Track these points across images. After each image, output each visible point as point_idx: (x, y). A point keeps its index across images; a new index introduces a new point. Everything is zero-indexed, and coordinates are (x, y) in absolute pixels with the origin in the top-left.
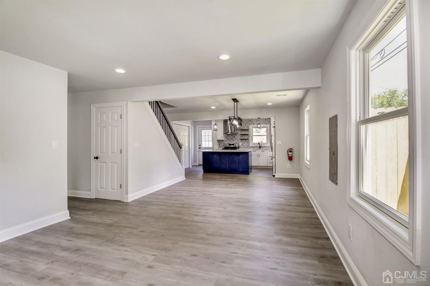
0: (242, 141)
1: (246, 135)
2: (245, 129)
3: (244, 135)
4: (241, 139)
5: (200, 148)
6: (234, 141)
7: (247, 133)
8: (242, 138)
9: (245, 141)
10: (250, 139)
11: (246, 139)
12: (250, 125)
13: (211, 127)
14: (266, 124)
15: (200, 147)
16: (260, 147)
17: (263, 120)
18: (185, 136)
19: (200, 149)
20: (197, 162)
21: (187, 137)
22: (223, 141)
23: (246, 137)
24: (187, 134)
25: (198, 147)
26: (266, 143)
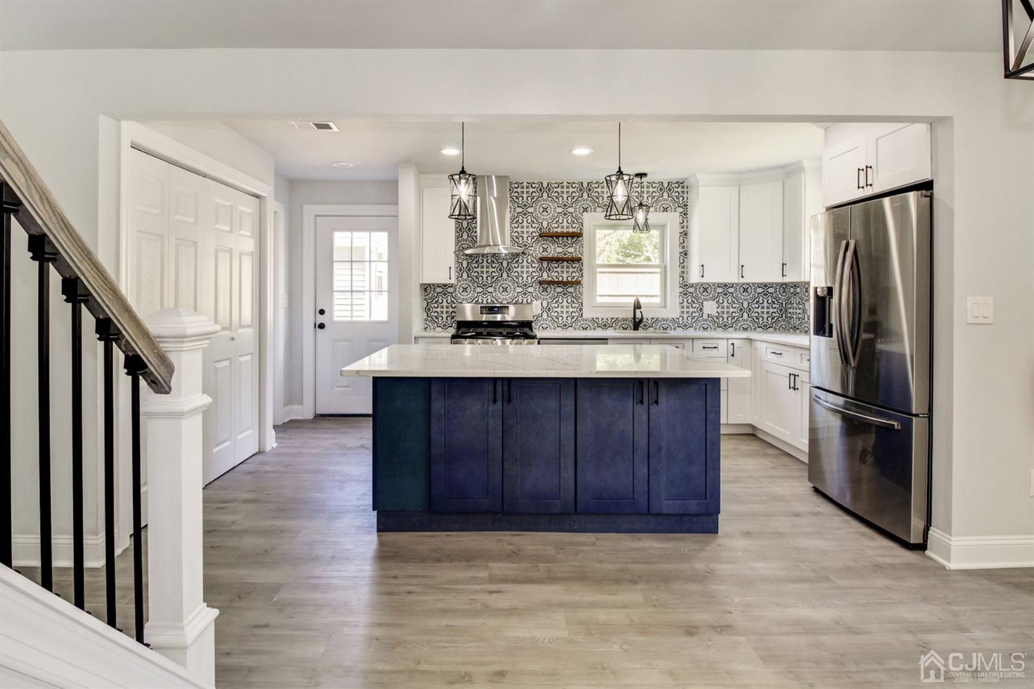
0: (545, 290)
1: (567, 260)
2: (559, 230)
3: (557, 260)
4: (541, 283)
5: (322, 326)
6: (505, 290)
7: (571, 250)
8: (545, 276)
9: (559, 290)
10: (585, 281)
11: (564, 284)
12: (585, 210)
13: (398, 216)
14: (665, 210)
15: (321, 319)
16: (637, 324)
17: (651, 190)
18: (236, 254)
19: (319, 331)
20: (301, 403)
21: (248, 266)
22: (450, 290)
23: (564, 273)
24: (249, 245)
25: (309, 319)
26: (657, 300)
